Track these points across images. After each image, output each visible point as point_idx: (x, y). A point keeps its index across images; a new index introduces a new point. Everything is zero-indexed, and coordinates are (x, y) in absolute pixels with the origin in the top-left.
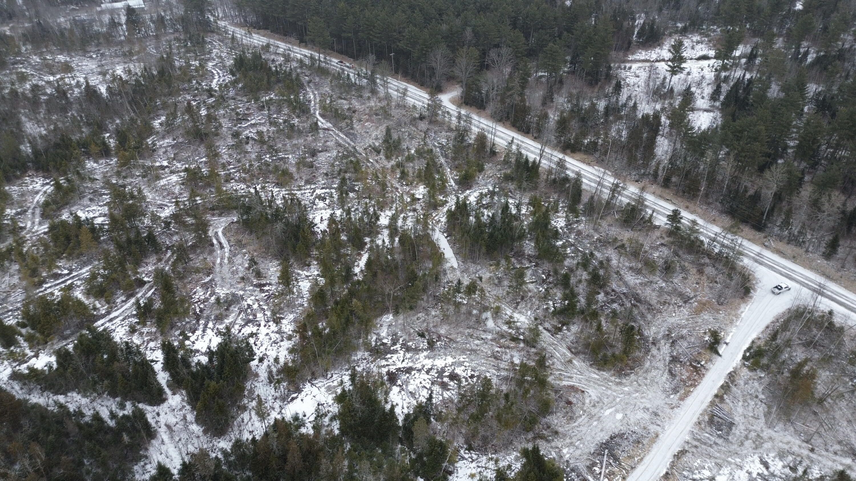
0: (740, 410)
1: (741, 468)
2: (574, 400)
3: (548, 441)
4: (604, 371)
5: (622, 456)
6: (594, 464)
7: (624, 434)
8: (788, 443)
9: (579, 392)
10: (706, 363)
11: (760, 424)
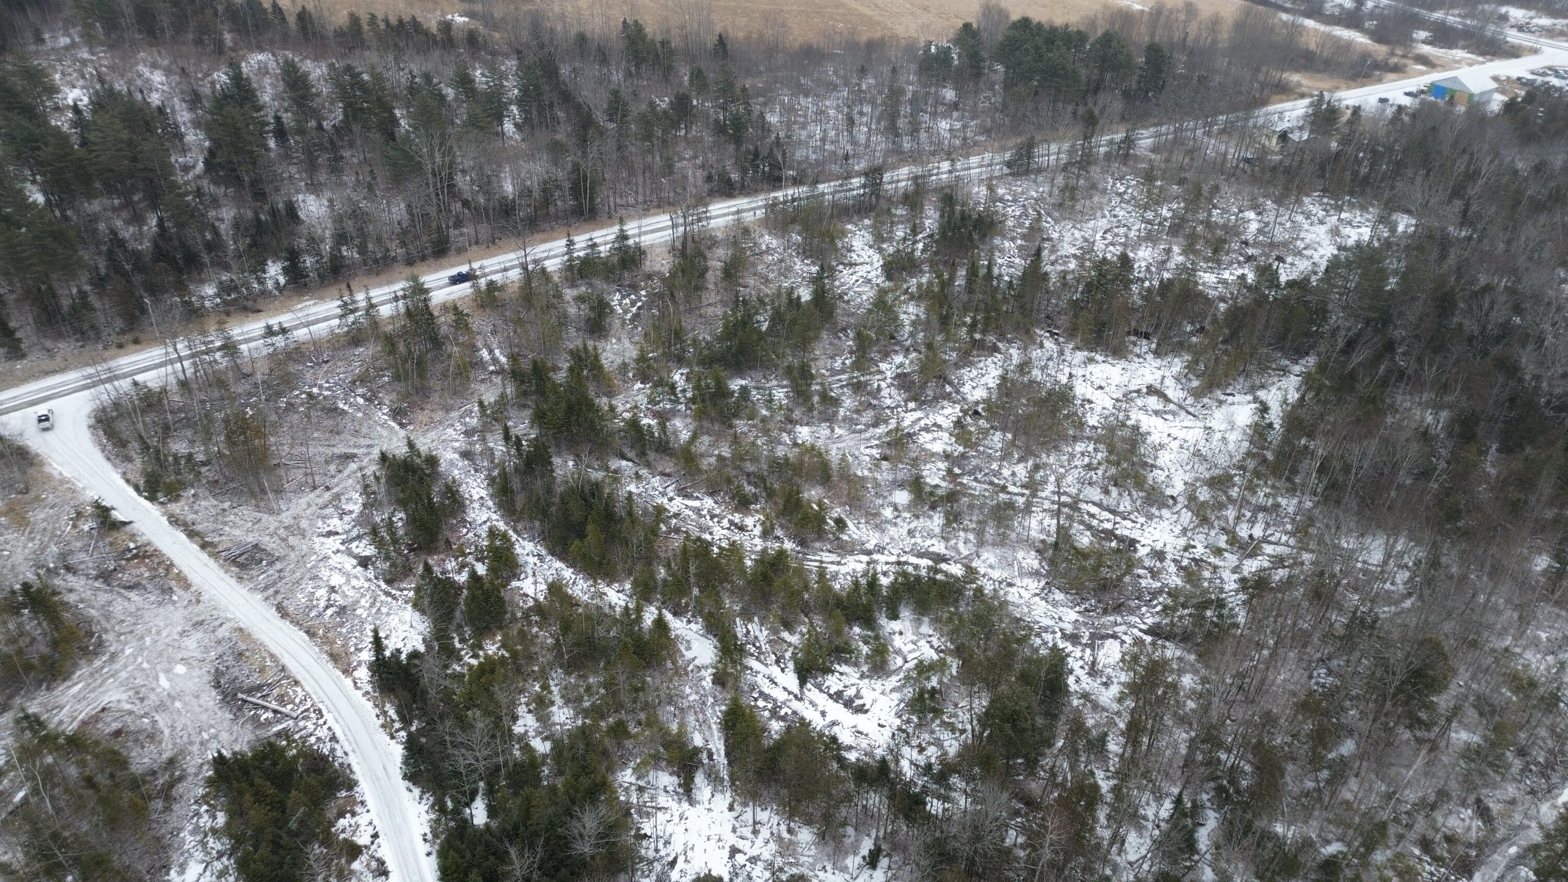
0: (237, 532)
1: (326, 558)
2: (115, 726)
3: (181, 779)
4: (73, 673)
5: (256, 679)
6: (256, 718)
7: (217, 670)
8: (309, 505)
9: (102, 715)
10: (135, 542)
11: (270, 521)
